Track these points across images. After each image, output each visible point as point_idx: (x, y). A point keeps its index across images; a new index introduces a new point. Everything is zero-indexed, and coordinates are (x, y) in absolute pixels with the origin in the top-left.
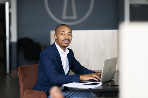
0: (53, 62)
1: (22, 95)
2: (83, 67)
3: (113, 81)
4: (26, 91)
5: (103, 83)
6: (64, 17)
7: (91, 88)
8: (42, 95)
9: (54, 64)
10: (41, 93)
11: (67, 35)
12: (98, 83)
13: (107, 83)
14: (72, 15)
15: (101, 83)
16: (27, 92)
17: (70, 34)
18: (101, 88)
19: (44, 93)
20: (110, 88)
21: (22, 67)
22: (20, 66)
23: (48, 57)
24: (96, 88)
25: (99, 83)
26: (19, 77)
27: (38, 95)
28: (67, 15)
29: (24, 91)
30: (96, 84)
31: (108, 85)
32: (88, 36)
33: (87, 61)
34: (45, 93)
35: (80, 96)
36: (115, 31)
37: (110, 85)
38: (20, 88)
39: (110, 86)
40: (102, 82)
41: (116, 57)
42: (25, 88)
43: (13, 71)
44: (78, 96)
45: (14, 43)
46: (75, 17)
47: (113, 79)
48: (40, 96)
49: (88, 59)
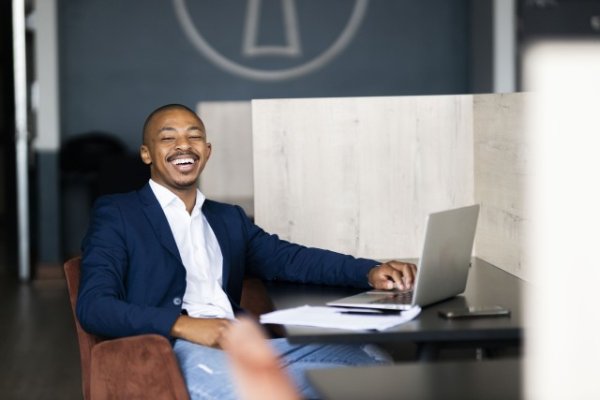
3: (463, 300)
5: (424, 308)
6: (251, 49)
7: (375, 330)
8: (153, 349)
10: (152, 341)
11: (183, 140)
12: (401, 307)
13: (442, 309)
14: (282, 41)
15: (413, 306)
17: (194, 133)
18: (415, 327)
20: (449, 326)
24: (396, 326)
25: (407, 307)
28: (261, 40)
30: (396, 312)
31: (443, 316)
32: (357, 121)
35: (322, 360)
36: (466, 99)
37: (450, 315)
39: (454, 318)
40: (418, 303)
41: (470, 202)
44: (313, 361)
45: (48, 155)
46: (293, 49)
47: (463, 291)
48: (145, 355)
49: (358, 215)
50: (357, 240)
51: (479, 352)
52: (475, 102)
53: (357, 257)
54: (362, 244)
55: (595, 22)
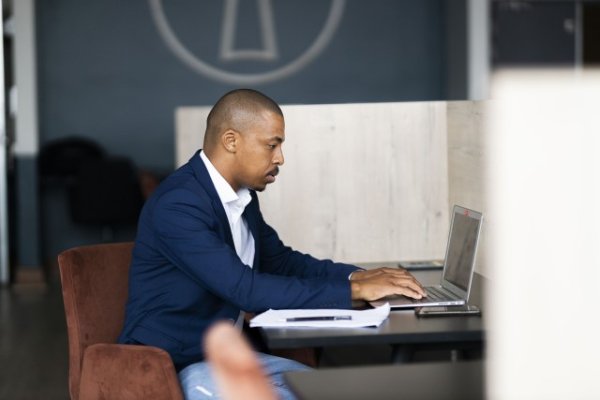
1: (78, 365)
4: (91, 348)
6: (228, 53)
8: (155, 363)
10: (153, 354)
14: (258, 44)
16: (98, 351)
19: (165, 353)
21: (75, 253)
22: (69, 250)
26: (64, 293)
27: (141, 362)
28: (239, 44)
29: (84, 346)
32: (333, 128)
33: (329, 226)
34: (168, 356)
36: (439, 107)
38: (70, 337)
42: (87, 337)
43: (22, 274)
45: (26, 159)
46: (270, 53)
48: (146, 367)
49: (335, 220)
50: (334, 244)
51: (454, 353)
52: (448, 108)
53: (335, 261)
54: (339, 248)
55: (568, 25)
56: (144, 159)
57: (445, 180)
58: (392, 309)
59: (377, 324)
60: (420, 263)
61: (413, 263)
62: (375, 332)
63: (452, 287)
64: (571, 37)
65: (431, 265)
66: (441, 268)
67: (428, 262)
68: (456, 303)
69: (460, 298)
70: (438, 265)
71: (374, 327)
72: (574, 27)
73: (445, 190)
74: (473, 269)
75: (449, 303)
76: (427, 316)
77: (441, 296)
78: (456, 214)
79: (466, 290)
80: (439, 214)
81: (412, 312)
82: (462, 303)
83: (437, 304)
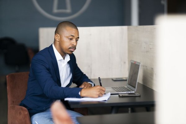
0: (47, 71)
2: (85, 74)
6: (55, 10)
9: (50, 73)
14: (65, 7)
23: (42, 64)
28: (59, 7)
32: (91, 35)
33: (89, 66)
36: (125, 28)
38: (8, 102)
46: (69, 10)
49: (91, 64)
50: (91, 72)
52: (128, 28)
55: (163, 2)
56: (29, 44)
57: (127, 51)
58: (111, 94)
59: (107, 99)
60: (119, 78)
61: (117, 78)
62: (106, 102)
63: (130, 87)
64: (163, 6)
65: (122, 79)
66: (126, 80)
67: (121, 78)
68: (132, 92)
69: (133, 91)
70: (125, 79)
71: (106, 100)
72: (164, 3)
73: (127, 55)
74: (137, 81)
75: (130, 92)
76: (123, 97)
77: (126, 90)
78: (132, 63)
79: (135, 87)
80: (125, 63)
81: (118, 95)
82: (134, 92)
83: (126, 93)
